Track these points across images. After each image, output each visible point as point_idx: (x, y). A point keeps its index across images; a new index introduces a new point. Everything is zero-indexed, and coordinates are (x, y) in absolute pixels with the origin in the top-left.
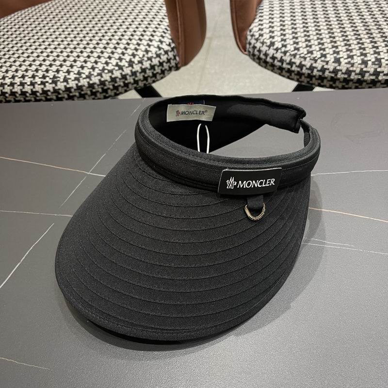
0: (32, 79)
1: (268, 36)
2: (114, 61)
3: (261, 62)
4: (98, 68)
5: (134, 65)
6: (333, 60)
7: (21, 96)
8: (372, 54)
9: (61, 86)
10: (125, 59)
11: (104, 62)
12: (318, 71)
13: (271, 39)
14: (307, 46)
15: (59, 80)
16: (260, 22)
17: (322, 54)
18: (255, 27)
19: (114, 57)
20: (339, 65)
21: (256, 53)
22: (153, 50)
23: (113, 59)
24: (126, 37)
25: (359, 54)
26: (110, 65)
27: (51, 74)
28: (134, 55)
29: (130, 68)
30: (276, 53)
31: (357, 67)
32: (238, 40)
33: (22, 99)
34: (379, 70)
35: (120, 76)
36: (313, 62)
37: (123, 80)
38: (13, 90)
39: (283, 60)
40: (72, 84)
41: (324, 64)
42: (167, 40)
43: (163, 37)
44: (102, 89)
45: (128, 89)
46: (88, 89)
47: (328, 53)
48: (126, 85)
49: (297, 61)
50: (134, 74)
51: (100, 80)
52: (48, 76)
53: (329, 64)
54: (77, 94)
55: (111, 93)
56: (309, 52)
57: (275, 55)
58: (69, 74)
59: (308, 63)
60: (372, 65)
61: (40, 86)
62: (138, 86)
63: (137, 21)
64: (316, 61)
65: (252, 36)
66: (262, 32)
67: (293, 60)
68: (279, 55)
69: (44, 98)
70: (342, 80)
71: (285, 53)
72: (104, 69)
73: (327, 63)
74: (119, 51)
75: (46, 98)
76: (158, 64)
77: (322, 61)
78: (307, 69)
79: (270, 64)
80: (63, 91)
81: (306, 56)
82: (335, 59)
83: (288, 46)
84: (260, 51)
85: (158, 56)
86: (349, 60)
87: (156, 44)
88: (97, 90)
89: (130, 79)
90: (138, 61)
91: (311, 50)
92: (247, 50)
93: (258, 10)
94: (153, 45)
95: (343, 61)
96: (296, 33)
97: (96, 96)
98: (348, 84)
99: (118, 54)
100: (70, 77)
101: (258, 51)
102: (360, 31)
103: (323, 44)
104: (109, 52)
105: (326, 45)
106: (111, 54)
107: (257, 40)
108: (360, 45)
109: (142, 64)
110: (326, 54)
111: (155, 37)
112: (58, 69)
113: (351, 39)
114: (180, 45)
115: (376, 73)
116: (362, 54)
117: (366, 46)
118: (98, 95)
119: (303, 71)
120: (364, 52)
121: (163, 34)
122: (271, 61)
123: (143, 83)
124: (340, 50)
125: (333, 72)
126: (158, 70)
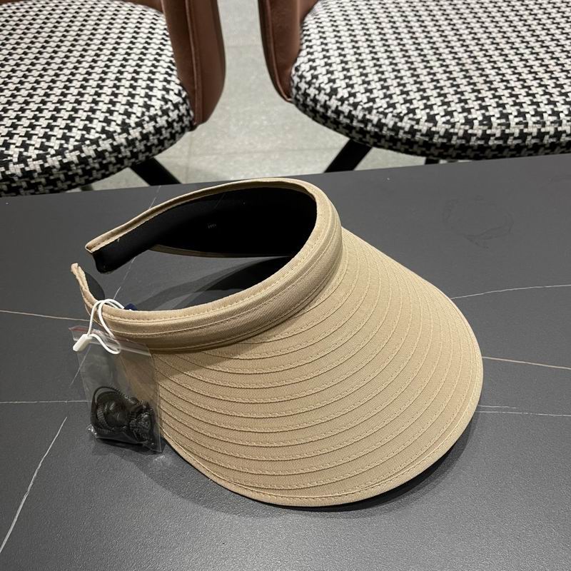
1: (325, 79)
2: (97, 126)
3: (318, 115)
4: (73, 137)
5: (130, 129)
6: (425, 118)
8: (477, 110)
9: (15, 169)
11: (81, 127)
12: (405, 133)
13: (331, 84)
14: (386, 96)
15: (11, 161)
16: (309, 56)
18: (302, 60)
19: (97, 119)
20: (435, 125)
21: (309, 102)
22: (157, 103)
23: (95, 121)
24: (109, 83)
25: (460, 110)
26: (93, 131)
28: (128, 114)
29: (125, 135)
30: (342, 105)
31: (460, 129)
32: (278, 83)
34: (489, 132)
35: (110, 149)
36: (397, 120)
37: (115, 154)
39: (353, 116)
40: (34, 165)
41: (414, 123)
42: (175, 87)
43: (168, 82)
44: (83, 169)
45: (123, 167)
46: (61, 172)
47: (418, 108)
48: (120, 161)
49: (374, 117)
50: (131, 143)
51: (79, 157)
53: (421, 123)
54: (43, 180)
55: (97, 174)
56: (389, 105)
57: (340, 108)
58: (26, 150)
59: (389, 121)
60: (480, 125)
62: (137, 161)
63: (120, 54)
64: (401, 119)
65: (301, 77)
66: (316, 73)
67: (368, 117)
68: (346, 108)
70: (439, 146)
71: (355, 105)
72: (83, 139)
73: (418, 121)
74: (103, 107)
76: (166, 125)
77: (410, 119)
78: (389, 129)
79: (332, 120)
80: (19, 178)
81: (387, 111)
82: (428, 117)
83: (358, 95)
84: (315, 101)
85: (165, 112)
86: (448, 118)
87: (159, 94)
88: (75, 172)
89: (125, 152)
90: (136, 123)
91: (392, 102)
92: (293, 97)
93: (302, 36)
94: (155, 96)
95: (440, 120)
96: (366, 75)
97: (74, 181)
98: (447, 150)
99: (102, 112)
100: (29, 154)
101: (311, 100)
102: (453, 73)
103: (407, 93)
104: (87, 109)
105: (412, 95)
106: (90, 113)
107: (309, 84)
108: (459, 96)
109: (143, 128)
110: (414, 109)
111: (156, 81)
112: (5, 141)
113: (445, 86)
114: (196, 94)
115: (486, 137)
116: (464, 110)
117: (467, 98)
118: (77, 179)
119: (384, 132)
120: (467, 106)
121: (166, 76)
122: (334, 116)
123: (145, 155)
124: (433, 103)
125: (426, 135)
126: (166, 134)
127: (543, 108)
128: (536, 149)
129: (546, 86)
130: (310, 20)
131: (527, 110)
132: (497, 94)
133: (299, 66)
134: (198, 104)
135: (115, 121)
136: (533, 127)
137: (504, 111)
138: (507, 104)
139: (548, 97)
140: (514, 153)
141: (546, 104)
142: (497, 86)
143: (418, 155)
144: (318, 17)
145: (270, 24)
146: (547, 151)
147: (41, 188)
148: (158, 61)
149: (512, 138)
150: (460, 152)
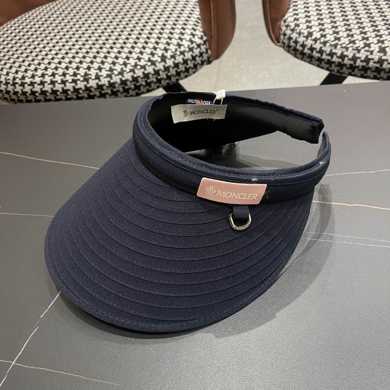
0: (63, 77)
1: (305, 26)
2: (146, 57)
3: (298, 53)
4: (130, 64)
5: (167, 59)
6: (378, 49)
7: (52, 95)
9: (93, 83)
10: (157, 54)
11: (135, 58)
12: (361, 61)
13: (308, 29)
14: (348, 36)
15: (91, 78)
16: (294, 12)
17: (365, 43)
18: (289, 17)
19: (146, 53)
20: (385, 55)
21: (292, 44)
22: (186, 43)
23: (145, 54)
24: (156, 31)
26: (142, 60)
27: (82, 72)
28: (166, 50)
29: (163, 63)
30: (315, 44)
32: (271, 32)
33: (53, 98)
35: (152, 72)
36: (356, 52)
37: (156, 76)
38: (44, 89)
39: (323, 51)
40: (104, 81)
41: (368, 54)
42: (199, 33)
44: (135, 85)
46: (121, 86)
47: (372, 43)
48: (159, 81)
49: (338, 51)
50: (167, 69)
51: (132, 77)
52: (79, 74)
53: (374, 53)
54: (109, 92)
55: (144, 89)
56: (351, 42)
57: (313, 46)
58: (100, 71)
61: (71, 84)
62: (170, 82)
63: (166, 14)
64: (359, 51)
65: (287, 26)
66: (298, 22)
67: (334, 51)
68: (318, 46)
69: (75, 97)
70: (387, 70)
71: (325, 43)
72: (136, 65)
73: (372, 53)
74: (150, 45)
75: (77, 96)
76: (191, 58)
77: (365, 51)
78: (349, 59)
79: (308, 55)
80: (95, 89)
81: (348, 46)
83: (328, 36)
84: (296, 42)
85: (191, 49)
87: (188, 37)
88: (130, 86)
89: (163, 75)
90: (171, 56)
91: (353, 39)
92: (281, 41)
94: (185, 39)
96: (335, 22)
97: (128, 93)
99: (150, 49)
100: (102, 74)
101: (294, 42)
103: (365, 33)
104: (140, 47)
105: (369, 34)
106: (142, 49)
107: (293, 30)
109: (175, 59)
110: (369, 44)
111: (187, 30)
112: (89, 66)
114: (213, 38)
118: (131, 92)
119: (345, 62)
121: (194, 26)
122: (309, 52)
123: (175, 78)
124: (384, 39)
125: (378, 62)
126: (191, 64)
133: (287, 19)
134: (214, 45)
147: (108, 97)
148: (190, 17)
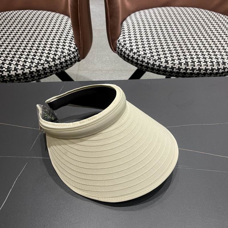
1: (129, 45)
2: (44, 58)
3: (125, 58)
4: (35, 62)
5: (56, 60)
6: (164, 61)
8: (183, 59)
9: (13, 73)
11: (38, 59)
13: (131, 47)
14: (150, 53)
15: (11, 70)
16: (123, 36)
18: (121, 38)
19: (44, 56)
20: (168, 64)
22: (66, 51)
24: (49, 43)
25: (177, 59)
26: (42, 60)
28: (55, 55)
29: (54, 62)
32: (112, 46)
34: (187, 67)
35: (48, 67)
36: (154, 61)
37: (50, 69)
39: (138, 59)
40: (20, 72)
41: (160, 63)
42: (73, 45)
44: (38, 74)
45: (52, 74)
46: (29, 75)
47: (162, 57)
48: (51, 72)
49: (146, 60)
50: (56, 65)
51: (36, 69)
52: (5, 67)
53: (163, 63)
54: (23, 77)
55: (43, 76)
57: (134, 56)
58: (17, 66)
59: (151, 62)
60: (184, 65)
62: (58, 72)
63: (54, 32)
64: (156, 61)
65: (120, 44)
66: (126, 43)
67: (144, 60)
68: (136, 56)
70: (169, 72)
71: (139, 55)
72: (38, 63)
73: (162, 62)
75: (3, 80)
76: (69, 59)
77: (159, 61)
78: (151, 65)
80: (14, 76)
81: (151, 58)
83: (140, 52)
84: (125, 53)
86: (173, 62)
87: (67, 48)
88: (35, 75)
89: (54, 68)
90: (58, 58)
91: (152, 55)
92: (117, 51)
93: (121, 29)
94: (66, 49)
95: (170, 62)
96: (144, 45)
97: (34, 78)
98: (172, 73)
99: (46, 54)
100: (18, 68)
101: (123, 53)
102: (176, 45)
103: (158, 52)
104: (40, 52)
105: (160, 53)
106: (41, 54)
107: (123, 47)
108: (177, 54)
109: (61, 60)
111: (66, 43)
112: (10, 62)
113: (172, 50)
114: (81, 49)
115: (186, 69)
116: (179, 59)
117: (180, 55)
118: (35, 78)
119: (149, 66)
120: (180, 58)
121: (70, 41)
122: (131, 59)
123: (61, 70)
124: (168, 56)
125: (164, 68)
126: (69, 62)
127: (207, 60)
128: (204, 75)
129: (209, 52)
130: (125, 23)
131: (201, 60)
132: (191, 54)
133: (120, 40)
134: (81, 52)
135: (50, 57)
136: (203, 67)
137: (193, 60)
138: (194, 58)
139: (209, 56)
140: (197, 75)
141: (208, 59)
142: (191, 51)
143: (162, 75)
144: (128, 22)
145: (109, 24)
146: (209, 76)
147: (22, 80)
148: (68, 36)
149: (196, 70)
150: (177, 74)
